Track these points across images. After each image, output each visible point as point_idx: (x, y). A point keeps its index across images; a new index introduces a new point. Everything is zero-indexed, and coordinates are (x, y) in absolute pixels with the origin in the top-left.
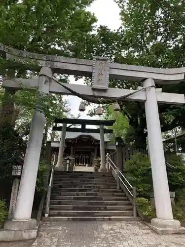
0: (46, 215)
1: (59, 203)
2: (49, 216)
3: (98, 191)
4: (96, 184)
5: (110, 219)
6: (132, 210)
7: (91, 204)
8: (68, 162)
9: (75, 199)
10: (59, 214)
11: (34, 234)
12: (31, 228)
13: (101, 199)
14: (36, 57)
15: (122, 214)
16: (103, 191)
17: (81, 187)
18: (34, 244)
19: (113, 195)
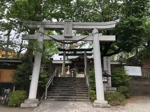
0: (46, 98)
1: (54, 93)
2: (47, 98)
3: (76, 87)
4: (76, 84)
5: (75, 101)
6: (88, 96)
7: (69, 93)
8: (73, 71)
9: (62, 91)
10: (52, 98)
11: (36, 105)
12: (35, 103)
13: (76, 91)
14: (36, 23)
15: (83, 98)
16: (78, 87)
17: (67, 85)
18: (35, 109)
19: (83, 89)
